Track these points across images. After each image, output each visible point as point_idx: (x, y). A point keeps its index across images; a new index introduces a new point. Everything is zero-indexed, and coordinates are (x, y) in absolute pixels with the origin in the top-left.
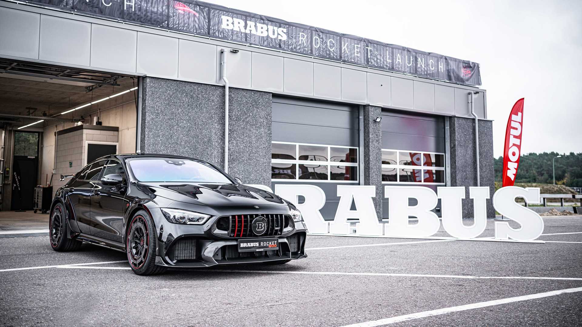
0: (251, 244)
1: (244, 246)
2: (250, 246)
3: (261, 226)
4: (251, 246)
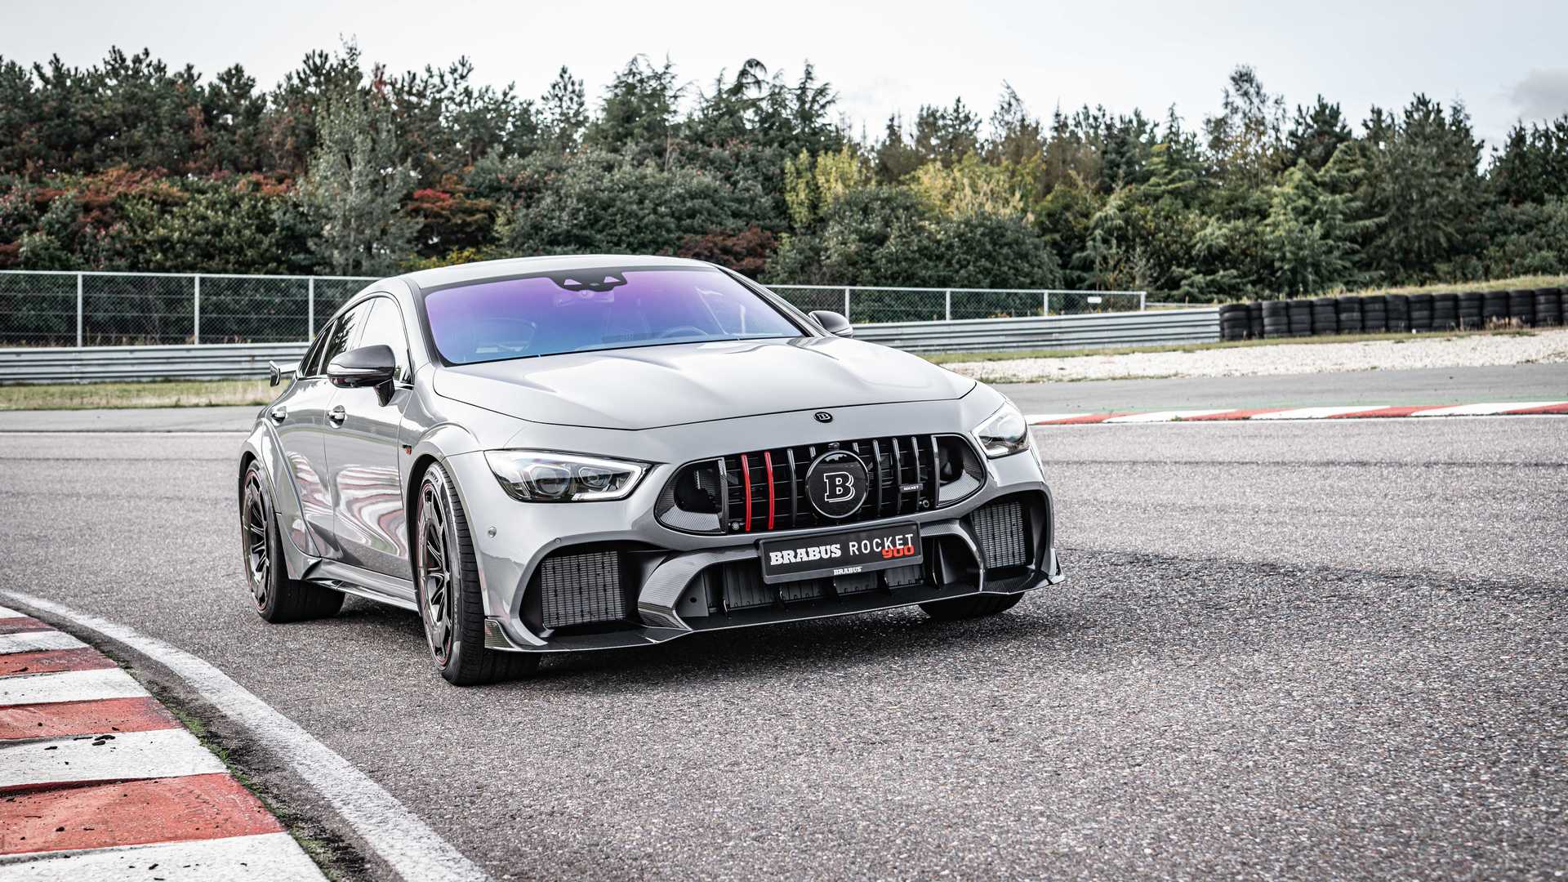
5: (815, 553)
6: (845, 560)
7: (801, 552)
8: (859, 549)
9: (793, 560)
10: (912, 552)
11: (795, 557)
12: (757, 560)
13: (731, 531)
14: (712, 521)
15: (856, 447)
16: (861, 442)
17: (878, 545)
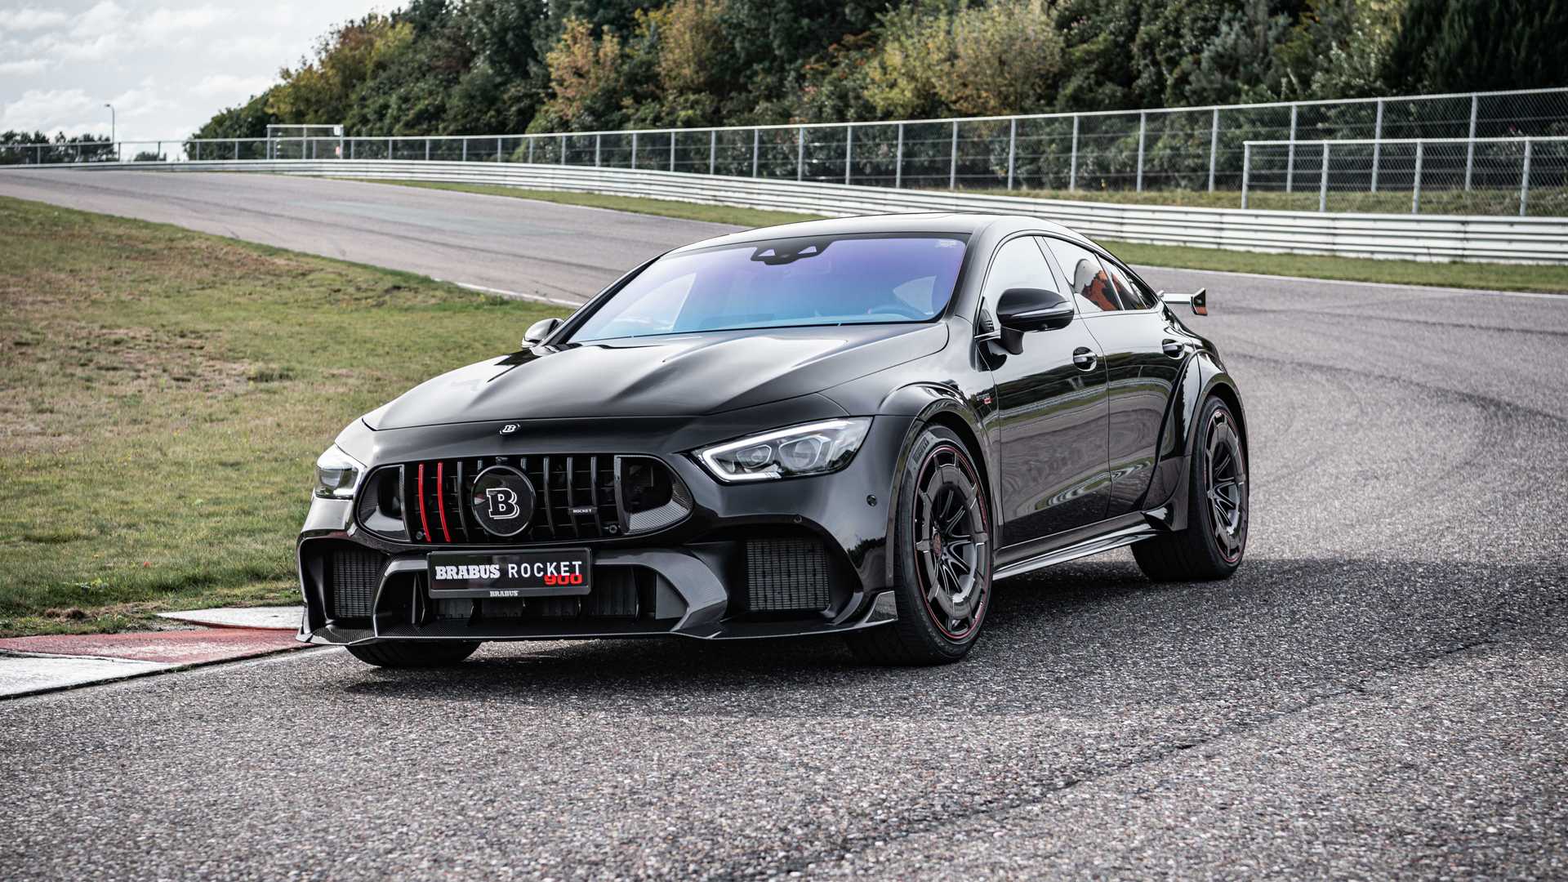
0: (471, 572)
1: (450, 577)
2: (466, 577)
3: (505, 502)
4: (471, 576)
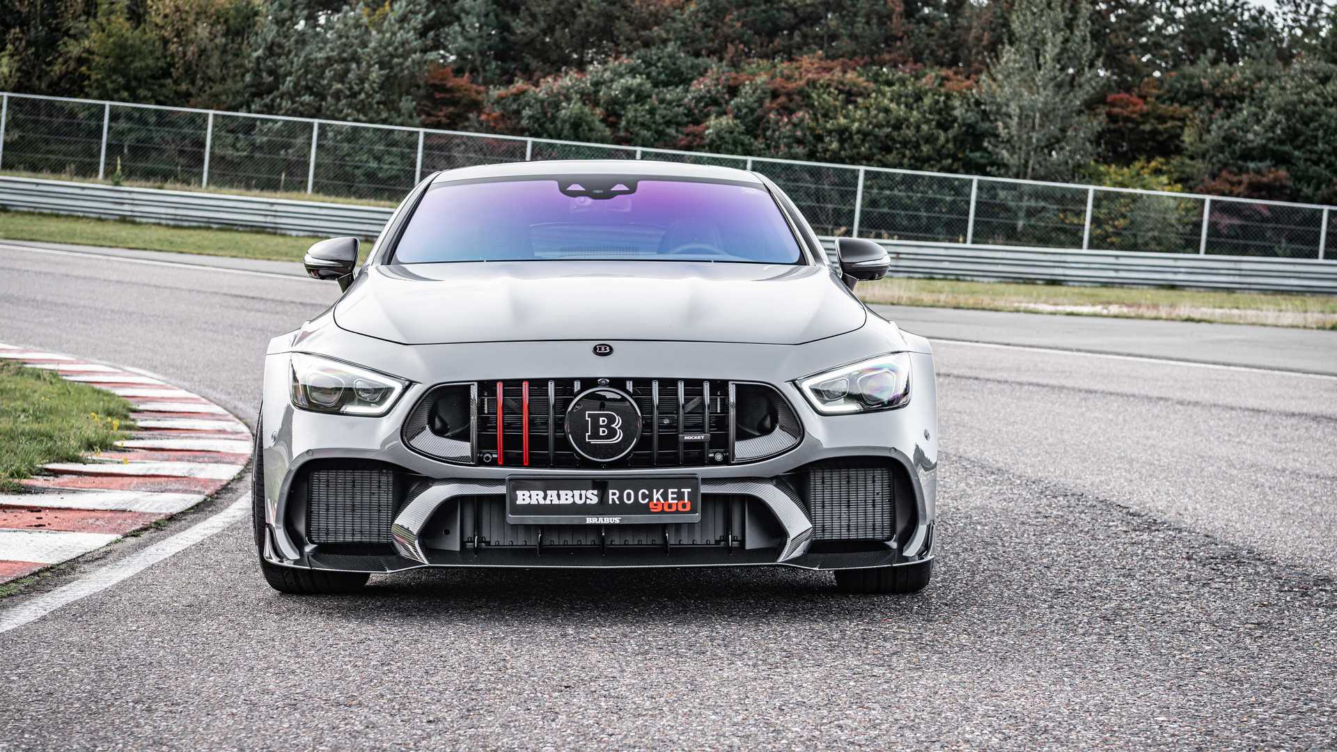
5: (567, 497)
6: (603, 507)
7: (552, 494)
8: (620, 498)
9: (542, 502)
10: (688, 508)
11: (545, 498)
12: (501, 498)
13: (480, 462)
14: (464, 449)
15: (630, 386)
16: (637, 382)
17: (644, 496)
